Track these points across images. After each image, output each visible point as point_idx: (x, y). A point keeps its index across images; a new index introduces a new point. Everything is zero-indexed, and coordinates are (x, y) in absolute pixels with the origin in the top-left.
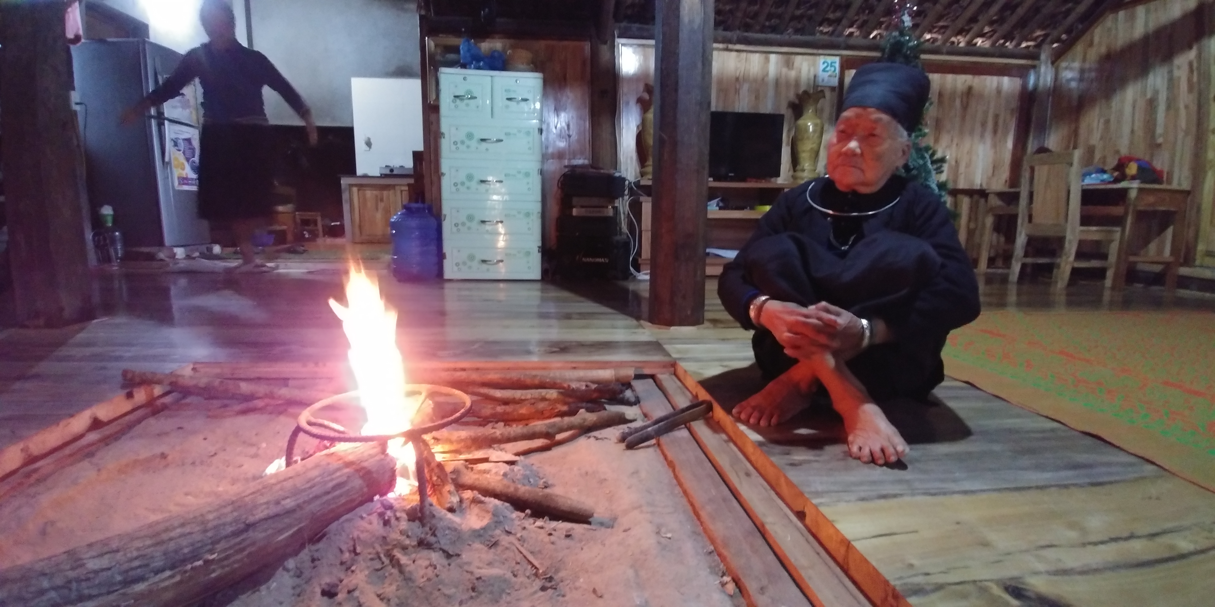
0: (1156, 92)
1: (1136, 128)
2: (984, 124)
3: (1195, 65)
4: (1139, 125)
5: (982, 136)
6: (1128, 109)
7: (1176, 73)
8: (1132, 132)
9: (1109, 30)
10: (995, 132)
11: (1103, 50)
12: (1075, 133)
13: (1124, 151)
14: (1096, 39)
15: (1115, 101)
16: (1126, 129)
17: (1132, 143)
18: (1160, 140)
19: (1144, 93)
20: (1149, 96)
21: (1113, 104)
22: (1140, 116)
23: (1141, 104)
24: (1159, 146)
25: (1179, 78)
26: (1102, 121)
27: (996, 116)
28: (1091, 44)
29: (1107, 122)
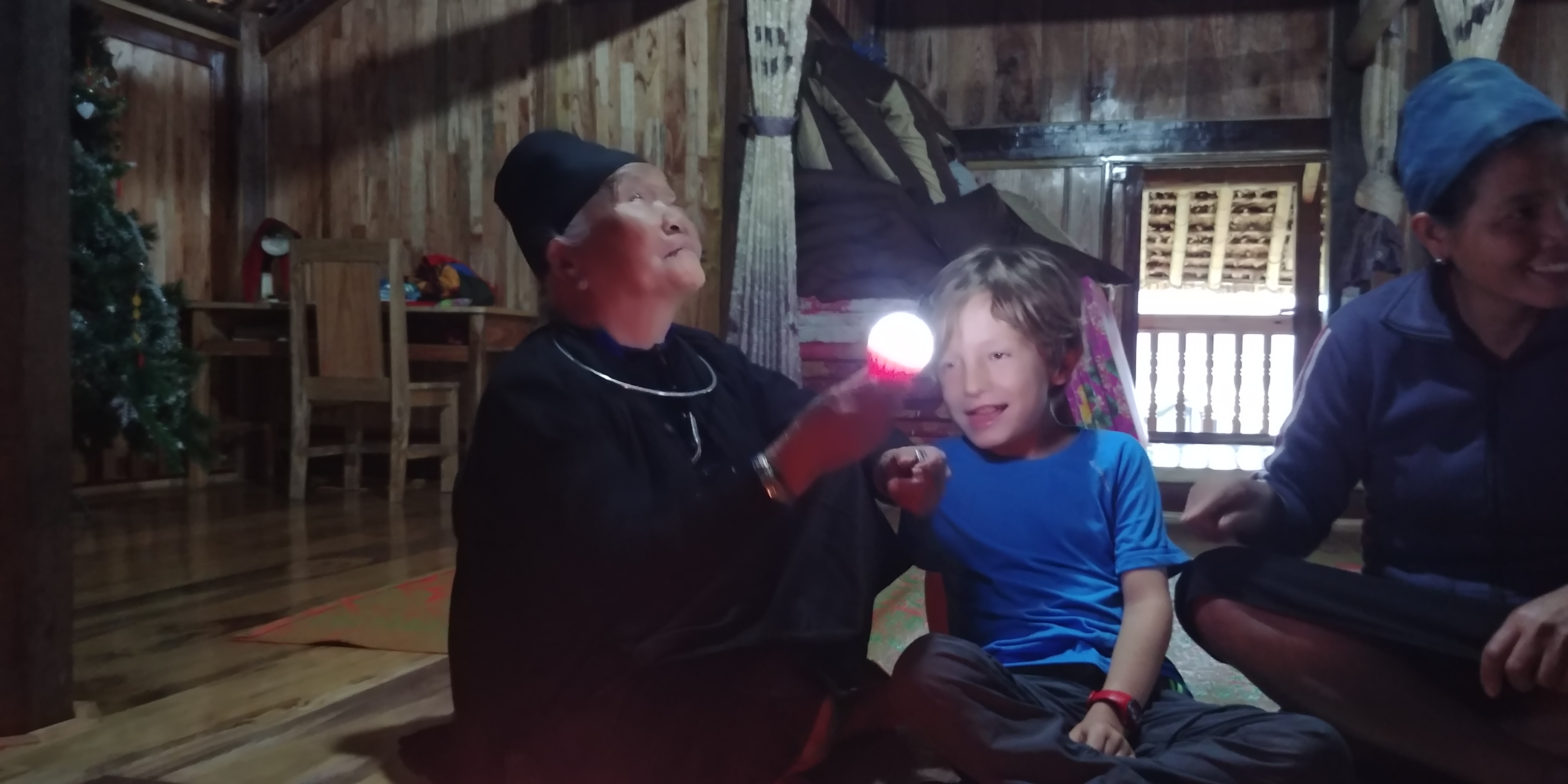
0: (464, 145)
1: (434, 204)
2: (160, 157)
3: (531, 106)
4: (439, 199)
5: (159, 181)
6: (417, 167)
7: (497, 116)
8: (429, 210)
9: (370, 12)
10: (180, 175)
11: (362, 49)
12: (324, 196)
13: (424, 245)
14: (347, 27)
15: (393, 149)
16: (417, 204)
17: (429, 230)
18: (478, 229)
19: (443, 142)
20: (452, 148)
21: (390, 155)
23: (440, 162)
24: (478, 238)
25: (504, 125)
26: (372, 181)
27: (179, 142)
28: (337, 32)
29: (382, 186)
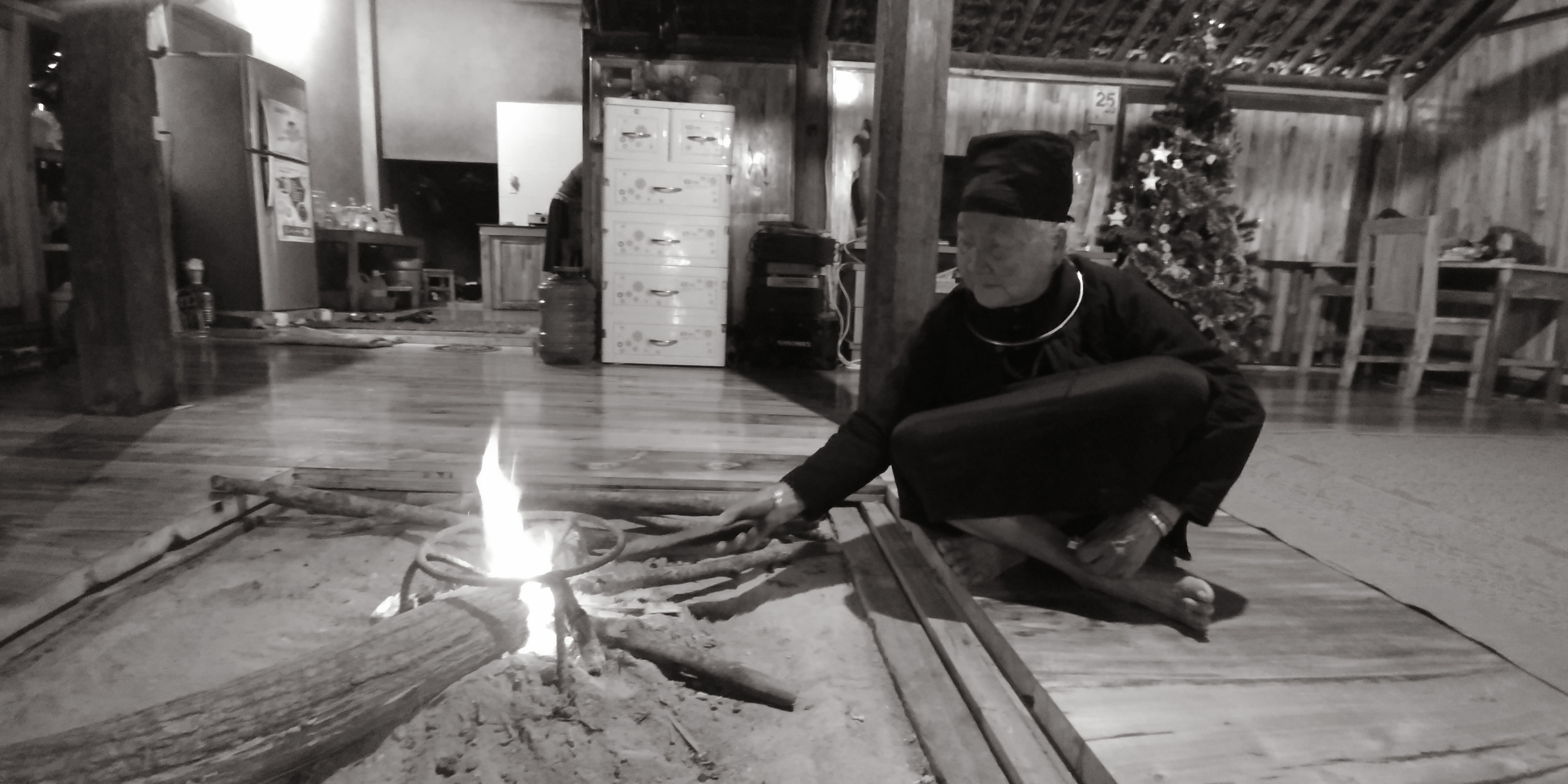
0: (1537, 144)
1: (1511, 190)
2: (1311, 177)
4: (1516, 185)
5: (1309, 192)
6: (1502, 163)
8: (1507, 194)
9: (1478, 59)
10: (1326, 187)
11: (1471, 85)
12: (1434, 191)
13: (1497, 219)
14: (1462, 71)
15: (1486, 152)
16: (1499, 189)
17: (1506, 209)
18: (1542, 206)
19: (1522, 144)
20: (1528, 147)
21: (1483, 156)
22: (1517, 173)
23: (1519, 158)
24: (1541, 213)
26: (1468, 177)
27: (1328, 167)
28: (1455, 76)
29: (1475, 179)
